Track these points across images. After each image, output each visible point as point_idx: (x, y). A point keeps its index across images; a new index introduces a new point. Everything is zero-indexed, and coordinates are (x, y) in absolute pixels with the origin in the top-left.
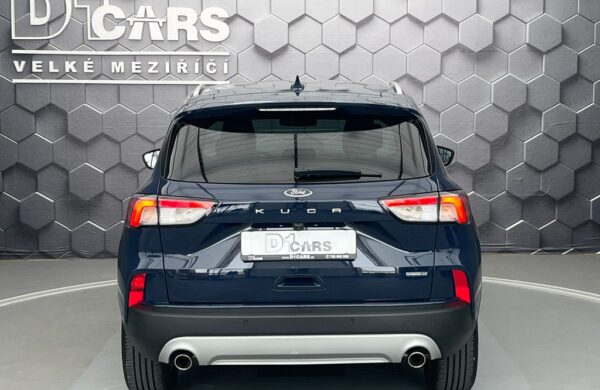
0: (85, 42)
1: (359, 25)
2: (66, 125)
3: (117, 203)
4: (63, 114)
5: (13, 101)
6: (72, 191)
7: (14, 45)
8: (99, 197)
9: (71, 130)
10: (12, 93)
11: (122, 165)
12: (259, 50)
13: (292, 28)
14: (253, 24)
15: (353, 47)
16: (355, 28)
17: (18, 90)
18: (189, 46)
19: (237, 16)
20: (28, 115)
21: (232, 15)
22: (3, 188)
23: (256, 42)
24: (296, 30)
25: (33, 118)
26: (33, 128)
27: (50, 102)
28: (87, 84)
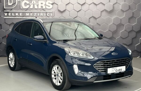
0: (20, 9)
1: (82, 5)
5: (4, 22)
7: (5, 9)
10: (4, 20)
12: (59, 11)
13: (67, 6)
14: (58, 5)
15: (81, 10)
17: (6, 19)
18: (43, 10)
19: (54, 3)
20: (8, 25)
21: (53, 3)
22: (2, 41)
23: (59, 9)
24: (68, 6)
25: (9, 26)
26: (9, 28)
27: (13, 22)
28: (21, 18)
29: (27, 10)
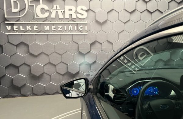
0: (34, 19)
1: (131, 13)
2: (29, 50)
3: (49, 76)
4: (27, 45)
5: (7, 42)
6: (32, 72)
7: (6, 20)
8: (42, 75)
9: (31, 51)
10: (7, 38)
11: (50, 63)
12: (97, 22)
13: (109, 13)
14: (95, 12)
15: (129, 21)
16: (129, 14)
17: (9, 37)
18: (73, 20)
20: (14, 46)
21: (88, 9)
22: (6, 73)
23: (96, 19)
24: (110, 15)
25: (16, 47)
26: (16, 51)
27: (21, 41)
28: (35, 34)
29: (46, 20)
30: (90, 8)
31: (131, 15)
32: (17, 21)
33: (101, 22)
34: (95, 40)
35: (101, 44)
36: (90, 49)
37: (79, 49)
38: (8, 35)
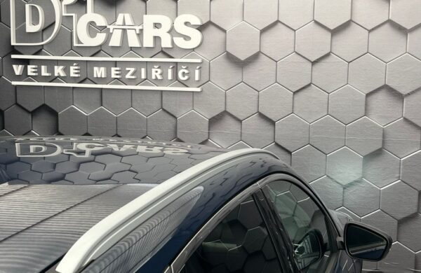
0: (72, 48)
1: (335, 32)
2: (57, 124)
4: (54, 114)
5: (14, 102)
10: (13, 94)
12: (231, 58)
13: (264, 35)
14: (225, 31)
15: (327, 55)
16: (330, 34)
17: (18, 91)
18: (164, 52)
19: (210, 23)
20: (26, 114)
21: (205, 22)
23: (229, 49)
24: (268, 37)
25: (30, 117)
26: (30, 126)
27: (43, 103)
28: (73, 88)
29: (99, 51)
30: (212, 20)
31: (335, 38)
32: (36, 54)
33: (242, 58)
34: (223, 109)
35: (240, 121)
36: (207, 136)
37: (178, 131)
38: (16, 87)
